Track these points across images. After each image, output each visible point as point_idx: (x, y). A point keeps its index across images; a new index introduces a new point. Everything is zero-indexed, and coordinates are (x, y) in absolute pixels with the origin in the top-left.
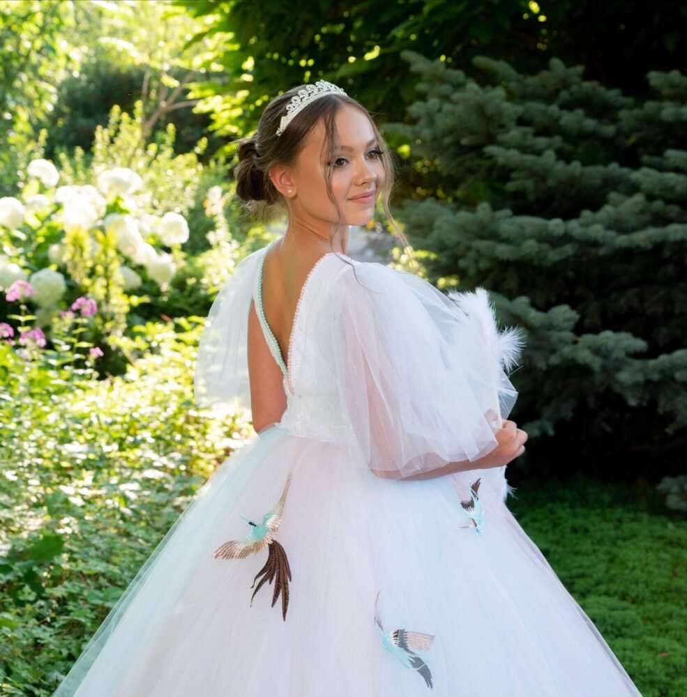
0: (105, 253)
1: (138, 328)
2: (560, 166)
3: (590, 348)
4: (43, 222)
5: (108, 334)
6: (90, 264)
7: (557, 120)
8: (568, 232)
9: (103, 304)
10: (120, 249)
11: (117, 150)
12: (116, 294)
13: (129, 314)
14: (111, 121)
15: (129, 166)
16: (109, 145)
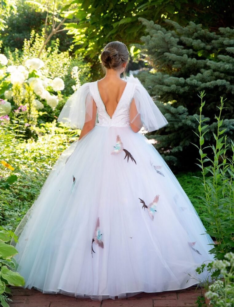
0: (29, 93)
1: (42, 124)
2: (189, 60)
3: (191, 120)
4: (1, 81)
5: (30, 126)
6: (22, 97)
7: (192, 43)
8: (186, 82)
9: (28, 114)
10: (35, 92)
11: (34, 49)
12: (33, 110)
13: (38, 118)
14: (31, 37)
15: (39, 57)
16: (30, 48)
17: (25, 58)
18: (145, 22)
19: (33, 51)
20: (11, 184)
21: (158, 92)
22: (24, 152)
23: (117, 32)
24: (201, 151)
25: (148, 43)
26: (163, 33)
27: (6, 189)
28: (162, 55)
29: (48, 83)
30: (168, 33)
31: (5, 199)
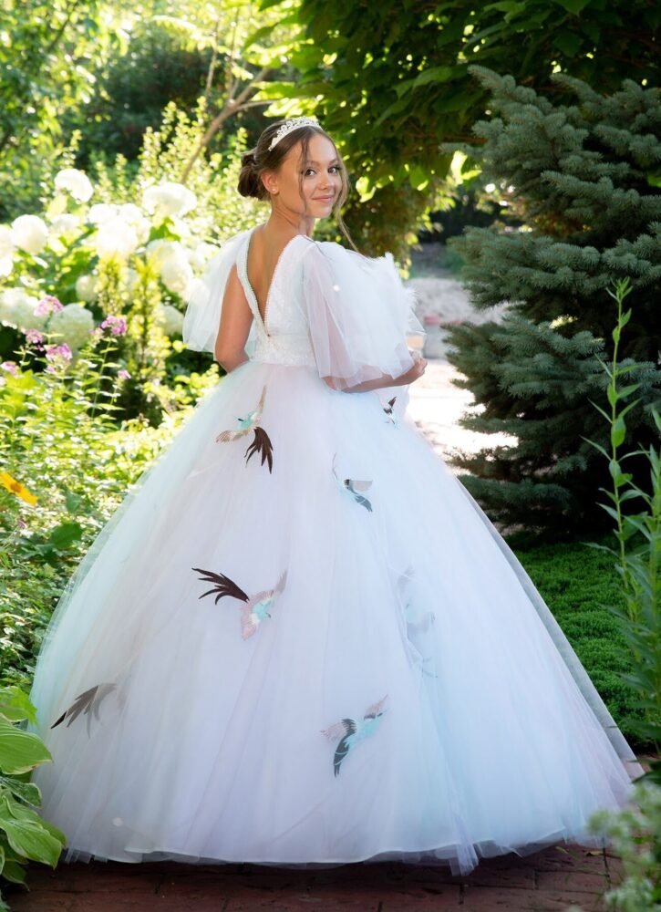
0: (144, 284)
1: (180, 378)
2: (618, 194)
4: (70, 248)
5: (143, 381)
6: (125, 297)
7: (628, 145)
8: (604, 261)
9: (139, 345)
10: (165, 281)
11: (170, 159)
12: (155, 335)
13: (168, 360)
14: (165, 121)
15: (184, 181)
16: (160, 153)
17: (145, 182)
18: (489, 78)
19: (169, 162)
20: (60, 550)
21: (518, 290)
22: (114, 456)
23: (408, 110)
24: (614, 467)
25: (496, 143)
26: (540, 113)
27: (44, 563)
28: (537, 180)
29: (206, 259)
30: (557, 112)
31: (39, 593)
